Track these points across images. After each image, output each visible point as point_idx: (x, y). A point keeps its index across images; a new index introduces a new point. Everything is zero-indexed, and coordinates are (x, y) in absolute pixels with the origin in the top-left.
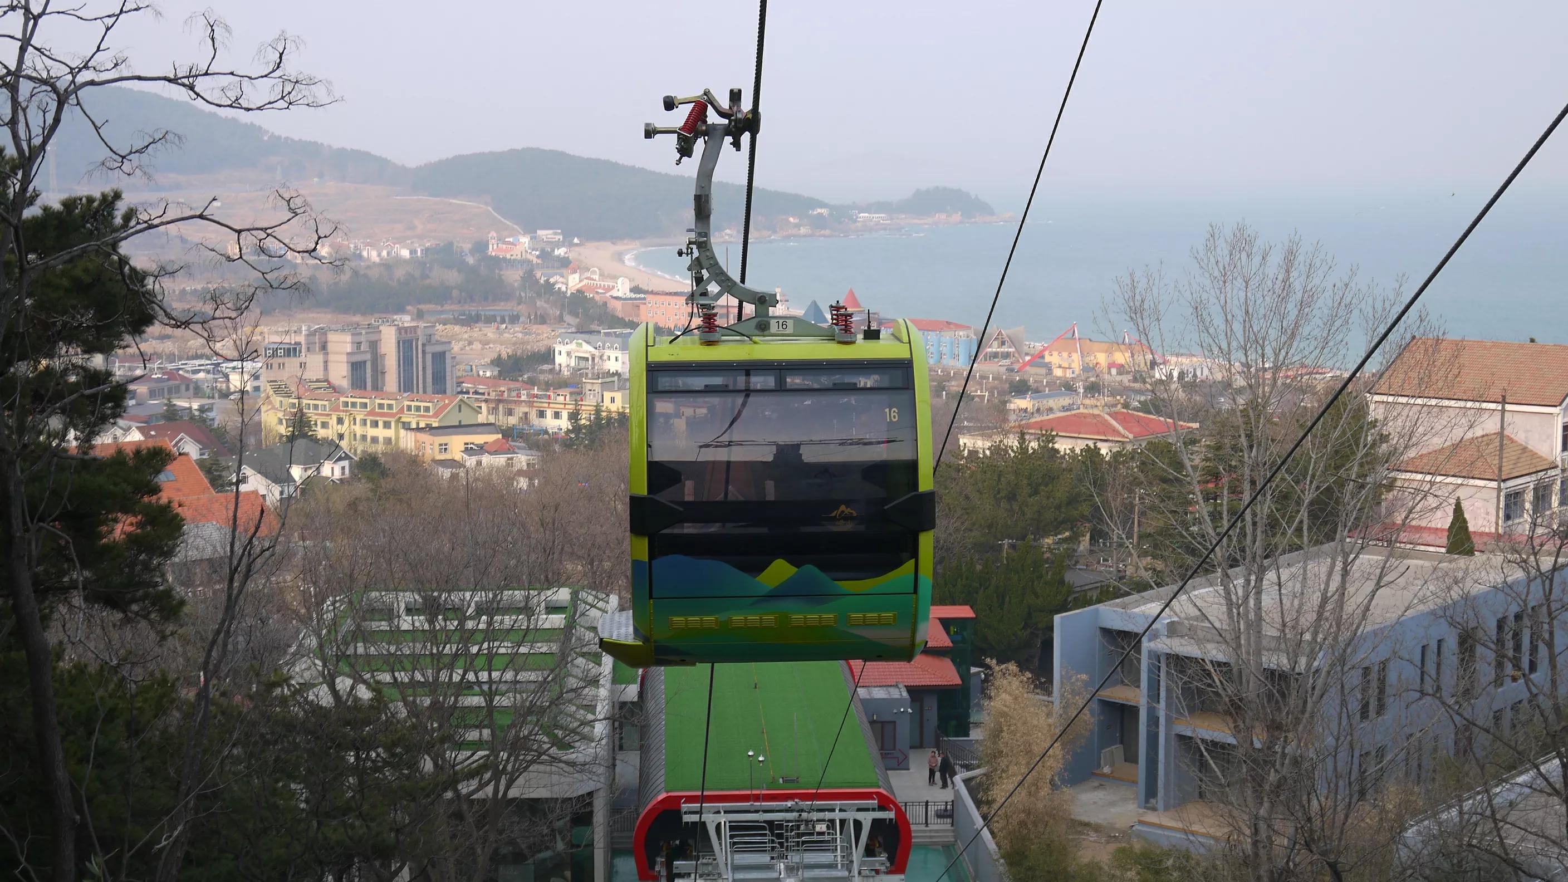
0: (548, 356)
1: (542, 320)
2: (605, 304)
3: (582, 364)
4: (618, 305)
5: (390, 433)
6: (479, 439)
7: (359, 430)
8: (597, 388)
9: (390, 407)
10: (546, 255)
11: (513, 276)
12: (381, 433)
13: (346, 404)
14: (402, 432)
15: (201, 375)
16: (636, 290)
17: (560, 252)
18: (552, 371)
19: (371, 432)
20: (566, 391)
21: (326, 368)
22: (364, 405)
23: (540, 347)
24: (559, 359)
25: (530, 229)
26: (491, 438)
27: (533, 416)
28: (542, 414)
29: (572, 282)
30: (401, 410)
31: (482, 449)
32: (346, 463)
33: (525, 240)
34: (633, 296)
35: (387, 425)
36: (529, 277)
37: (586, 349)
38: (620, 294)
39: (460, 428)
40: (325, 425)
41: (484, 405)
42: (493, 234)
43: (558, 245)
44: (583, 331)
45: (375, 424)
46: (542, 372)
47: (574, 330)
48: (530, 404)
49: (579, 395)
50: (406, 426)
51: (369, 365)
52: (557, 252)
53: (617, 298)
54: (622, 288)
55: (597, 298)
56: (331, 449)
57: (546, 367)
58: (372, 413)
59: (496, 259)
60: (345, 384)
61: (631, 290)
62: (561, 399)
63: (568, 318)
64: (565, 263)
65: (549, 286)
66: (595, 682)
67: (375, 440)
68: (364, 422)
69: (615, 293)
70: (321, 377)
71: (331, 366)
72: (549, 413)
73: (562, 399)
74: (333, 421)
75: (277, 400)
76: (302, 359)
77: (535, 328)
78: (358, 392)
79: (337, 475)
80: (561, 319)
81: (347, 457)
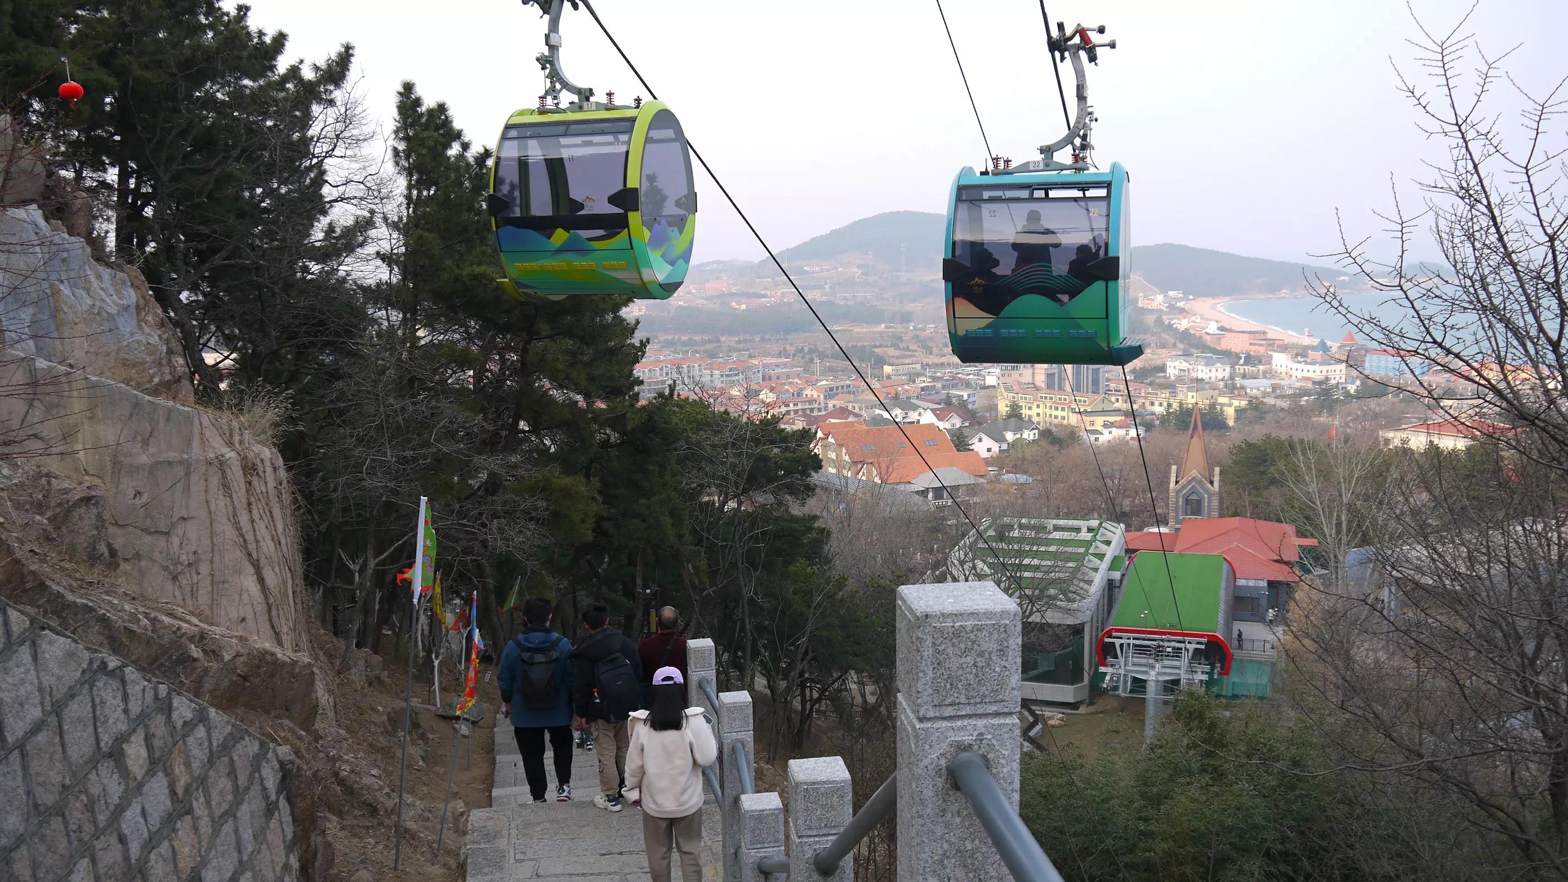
0: (1163, 369)
1: (1164, 346)
2: (1201, 337)
3: (1182, 373)
4: (1208, 338)
5: (1065, 414)
6: (1112, 419)
7: (1048, 411)
8: (1185, 390)
9: (1065, 399)
10: (1171, 307)
11: (1150, 319)
12: (1060, 413)
13: (1041, 397)
14: (1071, 414)
15: (971, 377)
16: (1221, 328)
17: (1181, 304)
18: (1165, 377)
19: (1054, 413)
20: (1167, 391)
21: (1033, 377)
22: (1051, 398)
23: (1159, 362)
24: (1169, 370)
25: (1164, 291)
26: (1118, 419)
27: (1147, 404)
28: (1152, 404)
29: (1182, 324)
30: (1071, 402)
31: (1112, 425)
32: (1036, 431)
33: (1160, 298)
34: (1219, 332)
35: (1063, 409)
36: (1159, 321)
37: (1185, 365)
38: (1211, 332)
39: (1103, 412)
40: (1030, 408)
41: (1120, 398)
42: (1141, 294)
43: (1180, 300)
44: (1186, 355)
45: (1057, 409)
46: (1159, 377)
47: (1180, 353)
48: (1146, 398)
49: (1174, 394)
50: (1073, 411)
51: (1056, 376)
52: (1179, 304)
53: (1207, 333)
54: (1213, 328)
55: (1197, 334)
56: (1029, 424)
57: (1162, 374)
58: (1055, 403)
59: (1142, 308)
60: (1043, 385)
61: (1218, 329)
62: (1163, 395)
63: (1180, 345)
64: (1182, 311)
65: (1170, 326)
66: (1096, 570)
67: (1056, 417)
68: (1051, 407)
69: (1208, 331)
70: (1031, 381)
71: (1036, 376)
72: (1157, 403)
73: (1165, 394)
74: (1034, 407)
75: (1006, 394)
76: (1021, 372)
77: (1159, 351)
78: (1048, 391)
79: (1032, 437)
80: (1174, 345)
81: (1037, 428)
